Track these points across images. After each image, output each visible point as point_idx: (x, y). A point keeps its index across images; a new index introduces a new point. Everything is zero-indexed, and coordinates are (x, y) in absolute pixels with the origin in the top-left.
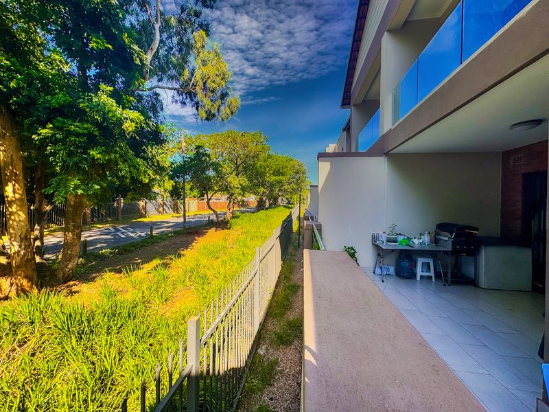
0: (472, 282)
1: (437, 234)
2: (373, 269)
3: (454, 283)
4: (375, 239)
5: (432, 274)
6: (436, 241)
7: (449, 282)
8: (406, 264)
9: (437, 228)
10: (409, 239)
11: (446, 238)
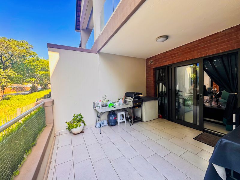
0: (140, 120)
1: (126, 98)
2: (95, 125)
3: (134, 122)
4: (95, 106)
5: (125, 120)
6: (125, 102)
7: (132, 122)
8: (112, 118)
9: (125, 95)
10: (113, 103)
11: (130, 100)
